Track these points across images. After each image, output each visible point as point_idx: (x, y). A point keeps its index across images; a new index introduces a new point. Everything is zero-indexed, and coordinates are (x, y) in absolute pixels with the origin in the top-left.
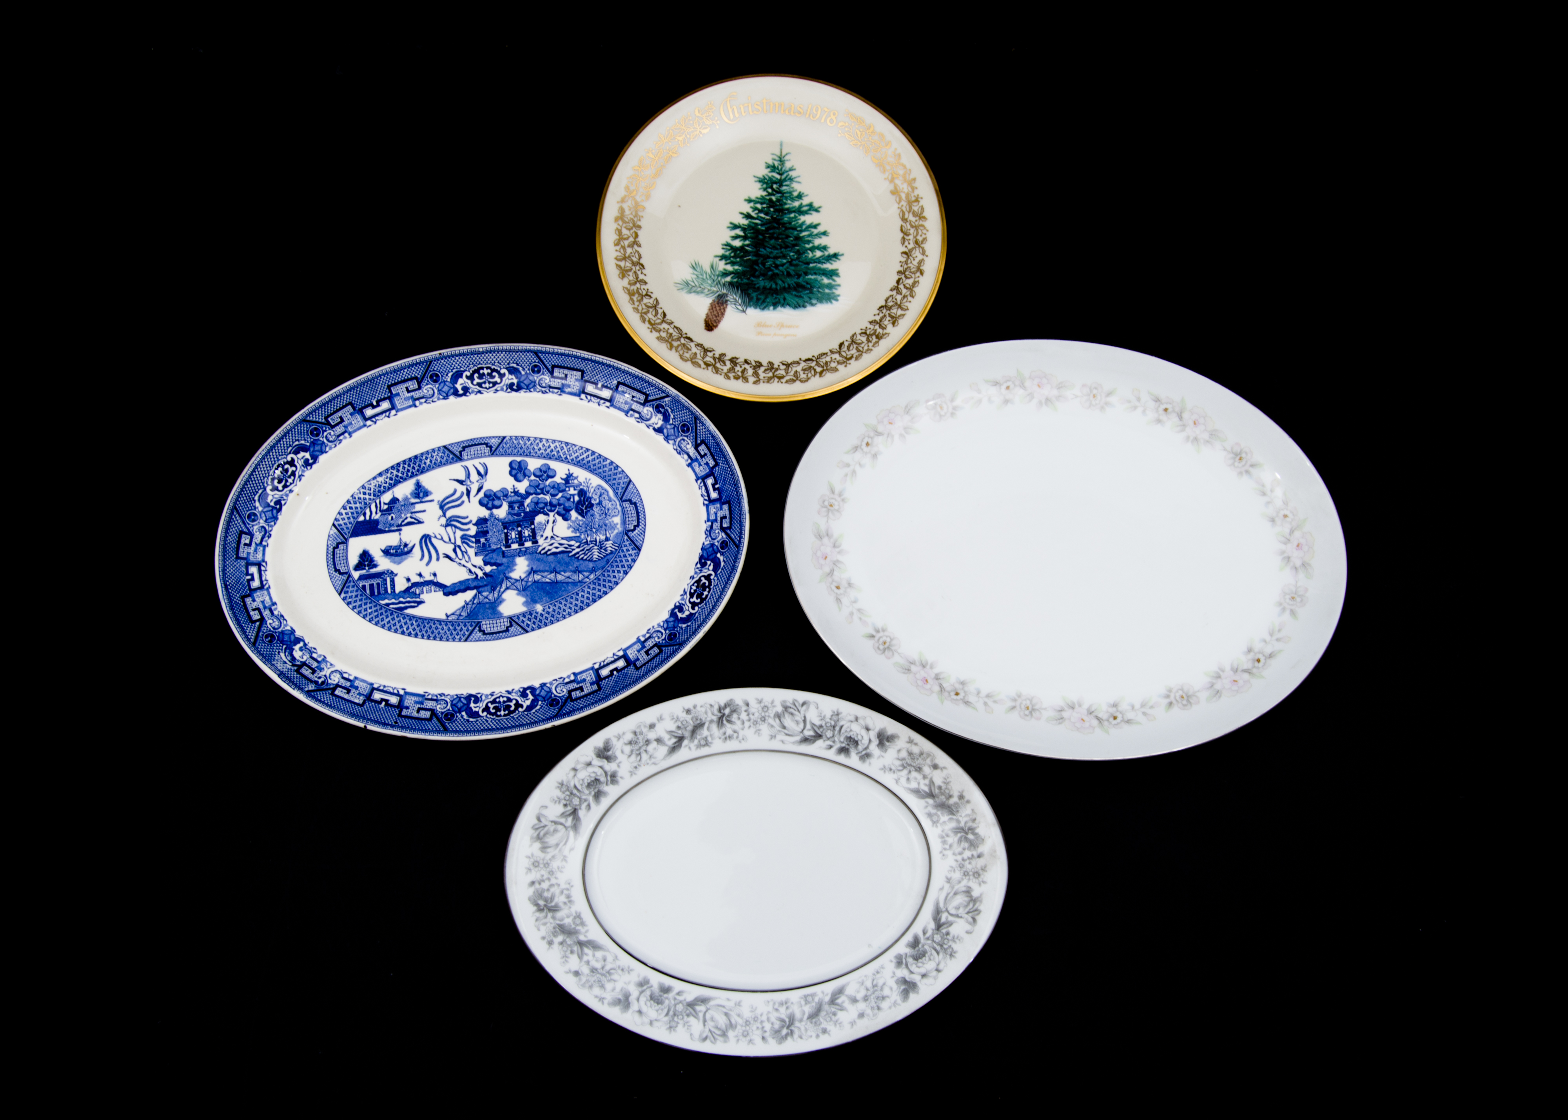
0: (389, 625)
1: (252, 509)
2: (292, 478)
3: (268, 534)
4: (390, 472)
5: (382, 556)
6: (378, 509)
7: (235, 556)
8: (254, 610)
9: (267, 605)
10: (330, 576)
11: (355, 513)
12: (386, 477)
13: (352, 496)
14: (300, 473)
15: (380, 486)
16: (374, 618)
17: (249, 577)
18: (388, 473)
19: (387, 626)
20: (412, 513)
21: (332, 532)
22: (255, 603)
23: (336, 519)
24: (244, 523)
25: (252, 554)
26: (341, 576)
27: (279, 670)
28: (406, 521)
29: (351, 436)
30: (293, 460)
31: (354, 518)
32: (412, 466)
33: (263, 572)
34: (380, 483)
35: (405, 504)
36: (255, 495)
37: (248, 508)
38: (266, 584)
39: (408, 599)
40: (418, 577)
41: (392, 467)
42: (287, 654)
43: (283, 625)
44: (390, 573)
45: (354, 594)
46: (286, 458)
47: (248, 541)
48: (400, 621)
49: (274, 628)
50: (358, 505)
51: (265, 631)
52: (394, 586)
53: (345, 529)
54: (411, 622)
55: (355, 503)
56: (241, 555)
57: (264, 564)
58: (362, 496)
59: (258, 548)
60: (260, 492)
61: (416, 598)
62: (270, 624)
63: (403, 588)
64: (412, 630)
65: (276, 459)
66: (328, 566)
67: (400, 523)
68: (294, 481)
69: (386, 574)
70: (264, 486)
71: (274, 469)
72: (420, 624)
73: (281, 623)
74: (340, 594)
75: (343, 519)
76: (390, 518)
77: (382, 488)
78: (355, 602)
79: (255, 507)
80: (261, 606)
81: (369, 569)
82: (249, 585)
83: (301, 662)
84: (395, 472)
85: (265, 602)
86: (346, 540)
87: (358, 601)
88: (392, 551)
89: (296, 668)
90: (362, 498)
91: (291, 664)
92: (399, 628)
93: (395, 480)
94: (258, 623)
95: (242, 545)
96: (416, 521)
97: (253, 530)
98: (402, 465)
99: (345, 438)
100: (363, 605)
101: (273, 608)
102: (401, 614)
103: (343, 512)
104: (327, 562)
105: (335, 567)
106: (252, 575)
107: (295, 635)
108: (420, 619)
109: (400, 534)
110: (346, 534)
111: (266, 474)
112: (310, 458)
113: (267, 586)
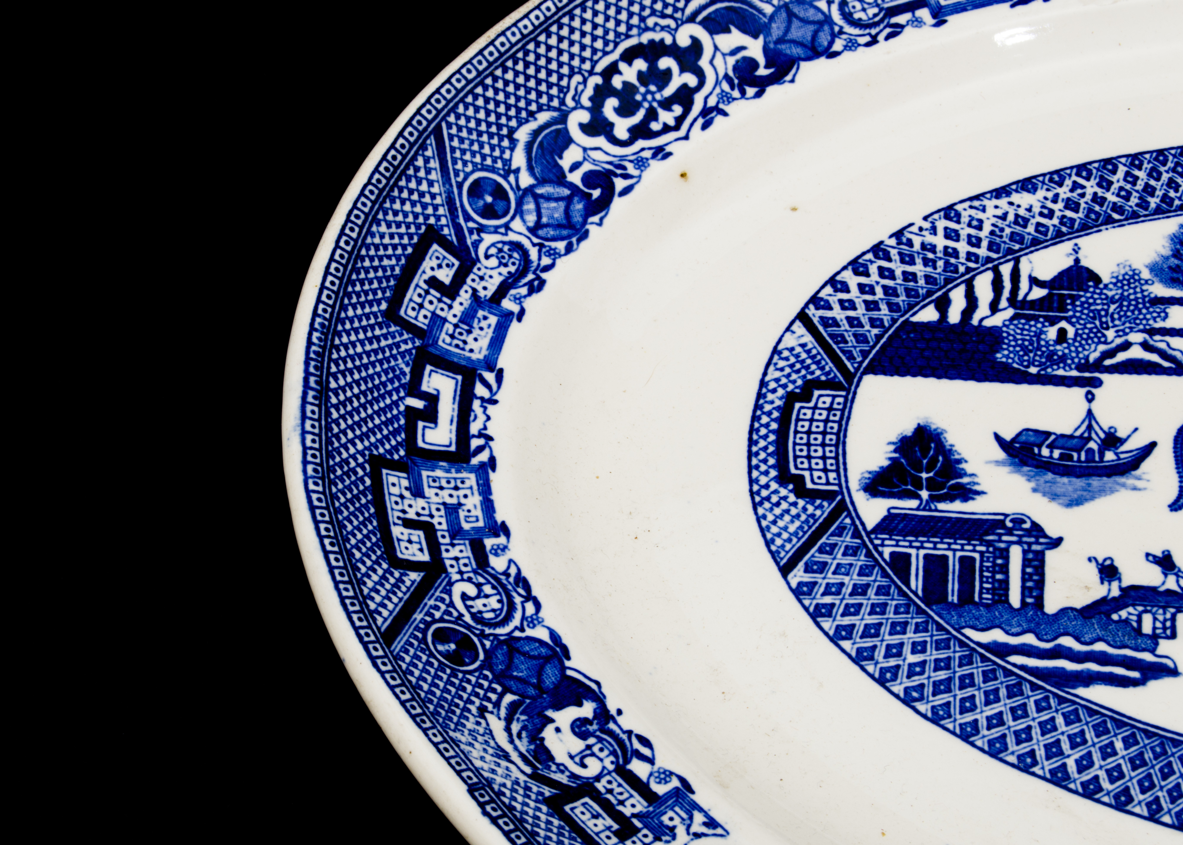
0: (996, 733)
1: (493, 170)
2: (678, 110)
3: (530, 276)
4: (1068, 183)
5: (998, 463)
6: (1006, 293)
7: (384, 306)
8: (408, 524)
9: (466, 526)
10: (752, 493)
11: (900, 290)
12: (1050, 195)
13: (898, 235)
14: (712, 102)
15: (1021, 221)
16: (929, 690)
17: (418, 404)
18: (1060, 184)
19: (987, 734)
20: (1152, 332)
21: (789, 341)
22: (421, 502)
23: (815, 300)
24: (450, 203)
25: (449, 327)
26: (801, 503)
27: (477, 771)
28: (1121, 357)
29: (940, 23)
30: (696, 46)
31: (893, 307)
32: (1165, 177)
33: (476, 405)
34: (1022, 212)
35: (1122, 298)
36: (520, 124)
37: (484, 157)
38: (480, 449)
39: (1100, 647)
40: (1156, 570)
41: (1083, 169)
42: (515, 727)
43: (518, 615)
44: (1028, 532)
45: (849, 581)
46: (673, 32)
47: (445, 276)
48: (1049, 726)
49: (477, 617)
50: (919, 269)
51: (438, 615)
52: (1040, 584)
53: (850, 338)
54: (1105, 740)
55: (907, 259)
56: (407, 312)
57: (490, 377)
58: (940, 241)
59: (481, 313)
60: (543, 117)
61: (1136, 649)
62: (465, 597)
63: (1080, 601)
64: (1102, 774)
65: (635, 21)
66: (750, 455)
67: (1093, 357)
68: (680, 121)
69: (1010, 532)
70: (562, 102)
71: (615, 56)
72: (1148, 756)
73: (512, 607)
74: (785, 570)
75: (848, 305)
76: (1052, 333)
77: (1031, 229)
78: (851, 610)
79: (507, 163)
80: (440, 522)
81: (933, 499)
82: (411, 431)
83: (573, 776)
84: (1091, 187)
85: (462, 514)
86: (849, 376)
87: (865, 610)
88: (1045, 452)
89: (547, 792)
90: (940, 248)
91: (528, 770)
92: (1041, 753)
93: (1090, 210)
94: (414, 576)
95: (420, 280)
96: (1166, 364)
97: (476, 244)
98: (1122, 170)
99: (918, 22)
100: (885, 630)
101: (489, 542)
102: (1062, 700)
103: (852, 280)
104: (751, 442)
105: (782, 465)
106: (433, 400)
107: (564, 668)
108: (1149, 735)
109: (1090, 398)
110: (851, 358)
111: (583, 60)
112: (761, 61)
113: (484, 457)
